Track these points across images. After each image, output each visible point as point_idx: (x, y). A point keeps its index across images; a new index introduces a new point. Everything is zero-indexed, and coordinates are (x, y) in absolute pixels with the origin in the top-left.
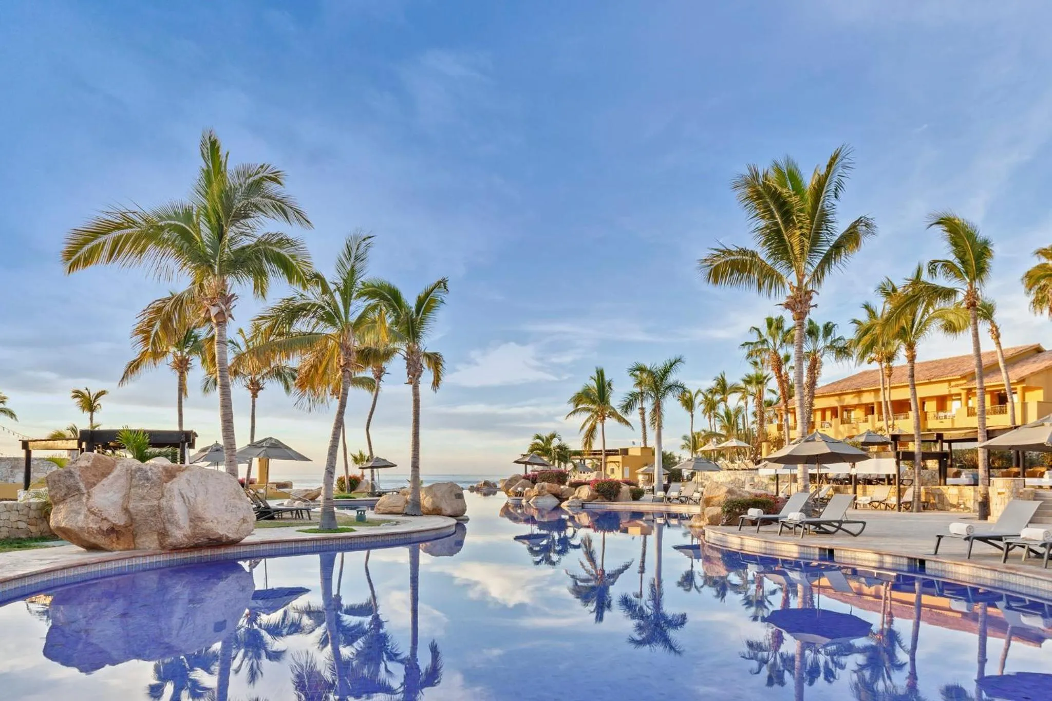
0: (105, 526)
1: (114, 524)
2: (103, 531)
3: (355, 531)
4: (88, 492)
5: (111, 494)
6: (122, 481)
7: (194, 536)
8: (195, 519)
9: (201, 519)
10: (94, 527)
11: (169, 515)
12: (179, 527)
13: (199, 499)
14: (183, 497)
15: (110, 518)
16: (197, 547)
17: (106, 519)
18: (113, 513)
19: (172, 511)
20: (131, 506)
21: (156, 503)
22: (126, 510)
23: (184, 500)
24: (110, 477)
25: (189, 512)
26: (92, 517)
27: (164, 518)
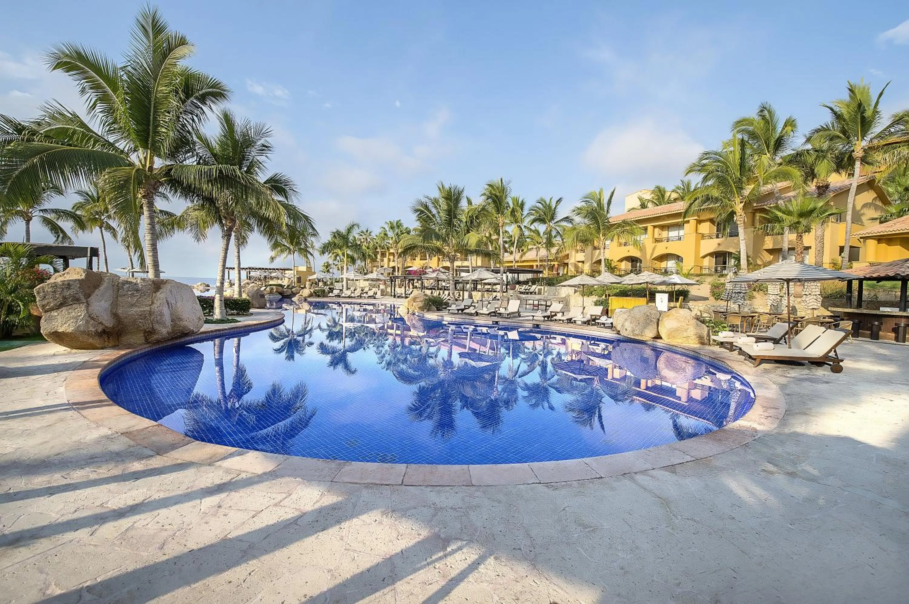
0: (100, 329)
1: (106, 327)
2: (98, 332)
3: (237, 321)
4: (87, 302)
5: (103, 302)
6: (110, 292)
7: (173, 331)
8: (176, 319)
9: (180, 319)
10: (93, 329)
11: (159, 317)
12: (165, 326)
13: (179, 304)
14: (168, 304)
15: (104, 322)
16: (173, 339)
17: (101, 323)
18: (106, 318)
19: (161, 315)
20: (120, 311)
21: (148, 308)
22: (115, 315)
23: (169, 306)
24: (102, 288)
25: (171, 315)
26: (92, 322)
27: (153, 320)
